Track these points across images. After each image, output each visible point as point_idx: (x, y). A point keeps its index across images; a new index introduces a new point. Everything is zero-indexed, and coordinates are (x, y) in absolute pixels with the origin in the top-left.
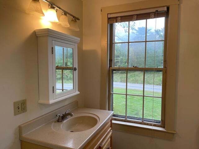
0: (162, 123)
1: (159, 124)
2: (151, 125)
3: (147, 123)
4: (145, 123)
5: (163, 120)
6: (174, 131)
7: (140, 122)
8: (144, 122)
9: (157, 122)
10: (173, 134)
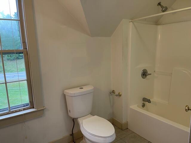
0: (31, 105)
1: (28, 106)
2: (20, 111)
3: (15, 111)
4: (13, 111)
5: (31, 101)
6: (43, 107)
7: (6, 113)
8: (11, 110)
9: (24, 106)
10: (43, 110)
